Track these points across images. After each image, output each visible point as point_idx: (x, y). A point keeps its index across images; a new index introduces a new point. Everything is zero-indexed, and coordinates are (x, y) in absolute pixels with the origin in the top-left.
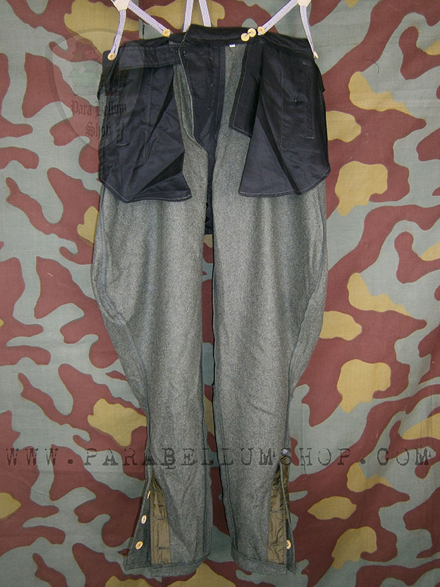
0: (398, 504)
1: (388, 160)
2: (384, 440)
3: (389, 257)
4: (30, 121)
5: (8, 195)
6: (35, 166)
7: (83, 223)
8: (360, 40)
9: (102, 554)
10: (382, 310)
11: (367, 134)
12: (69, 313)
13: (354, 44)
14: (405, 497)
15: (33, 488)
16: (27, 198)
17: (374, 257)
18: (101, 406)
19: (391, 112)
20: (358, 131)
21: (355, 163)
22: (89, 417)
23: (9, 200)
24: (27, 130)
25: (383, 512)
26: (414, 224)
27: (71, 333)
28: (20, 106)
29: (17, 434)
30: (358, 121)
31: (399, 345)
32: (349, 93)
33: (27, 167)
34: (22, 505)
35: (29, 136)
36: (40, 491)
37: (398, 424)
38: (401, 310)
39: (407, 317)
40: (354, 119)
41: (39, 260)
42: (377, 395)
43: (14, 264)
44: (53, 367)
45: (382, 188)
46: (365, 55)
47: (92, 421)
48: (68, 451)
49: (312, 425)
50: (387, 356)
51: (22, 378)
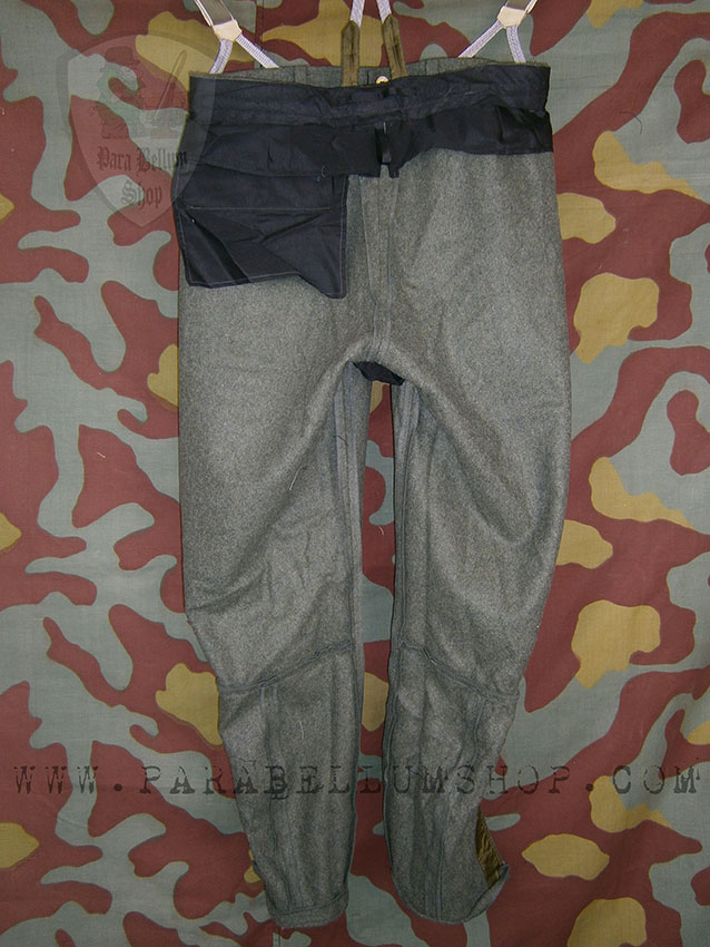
0: (683, 857)
1: (661, 273)
2: (655, 742)
3: (658, 431)
4: (76, 206)
5: (37, 325)
6: (82, 279)
7: (156, 370)
8: (613, 80)
9: (174, 931)
10: (646, 518)
11: (627, 230)
12: (129, 519)
13: (604, 87)
14: (693, 846)
15: (60, 814)
16: (67, 329)
17: (634, 431)
18: (178, 675)
19: (664, 195)
20: (610, 224)
21: (608, 277)
22: (159, 694)
23: (38, 332)
24: (71, 219)
25: (657, 872)
26: (699, 377)
27: (131, 553)
28: (62, 181)
29: (37, 723)
30: (609, 209)
31: (674, 577)
32: (592, 165)
33: (69, 279)
34: (41, 846)
35: (74, 230)
36: (73, 820)
37: (679, 717)
38: (678, 518)
39: (688, 531)
40: (602, 205)
41: (84, 430)
42: (638, 658)
43: (43, 436)
44: (100, 610)
45: (648, 317)
46: (620, 105)
47: (163, 700)
48: (121, 752)
49: (530, 709)
50: (655, 594)
51: (50, 626)
